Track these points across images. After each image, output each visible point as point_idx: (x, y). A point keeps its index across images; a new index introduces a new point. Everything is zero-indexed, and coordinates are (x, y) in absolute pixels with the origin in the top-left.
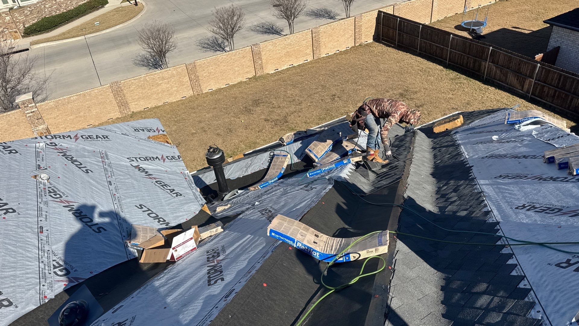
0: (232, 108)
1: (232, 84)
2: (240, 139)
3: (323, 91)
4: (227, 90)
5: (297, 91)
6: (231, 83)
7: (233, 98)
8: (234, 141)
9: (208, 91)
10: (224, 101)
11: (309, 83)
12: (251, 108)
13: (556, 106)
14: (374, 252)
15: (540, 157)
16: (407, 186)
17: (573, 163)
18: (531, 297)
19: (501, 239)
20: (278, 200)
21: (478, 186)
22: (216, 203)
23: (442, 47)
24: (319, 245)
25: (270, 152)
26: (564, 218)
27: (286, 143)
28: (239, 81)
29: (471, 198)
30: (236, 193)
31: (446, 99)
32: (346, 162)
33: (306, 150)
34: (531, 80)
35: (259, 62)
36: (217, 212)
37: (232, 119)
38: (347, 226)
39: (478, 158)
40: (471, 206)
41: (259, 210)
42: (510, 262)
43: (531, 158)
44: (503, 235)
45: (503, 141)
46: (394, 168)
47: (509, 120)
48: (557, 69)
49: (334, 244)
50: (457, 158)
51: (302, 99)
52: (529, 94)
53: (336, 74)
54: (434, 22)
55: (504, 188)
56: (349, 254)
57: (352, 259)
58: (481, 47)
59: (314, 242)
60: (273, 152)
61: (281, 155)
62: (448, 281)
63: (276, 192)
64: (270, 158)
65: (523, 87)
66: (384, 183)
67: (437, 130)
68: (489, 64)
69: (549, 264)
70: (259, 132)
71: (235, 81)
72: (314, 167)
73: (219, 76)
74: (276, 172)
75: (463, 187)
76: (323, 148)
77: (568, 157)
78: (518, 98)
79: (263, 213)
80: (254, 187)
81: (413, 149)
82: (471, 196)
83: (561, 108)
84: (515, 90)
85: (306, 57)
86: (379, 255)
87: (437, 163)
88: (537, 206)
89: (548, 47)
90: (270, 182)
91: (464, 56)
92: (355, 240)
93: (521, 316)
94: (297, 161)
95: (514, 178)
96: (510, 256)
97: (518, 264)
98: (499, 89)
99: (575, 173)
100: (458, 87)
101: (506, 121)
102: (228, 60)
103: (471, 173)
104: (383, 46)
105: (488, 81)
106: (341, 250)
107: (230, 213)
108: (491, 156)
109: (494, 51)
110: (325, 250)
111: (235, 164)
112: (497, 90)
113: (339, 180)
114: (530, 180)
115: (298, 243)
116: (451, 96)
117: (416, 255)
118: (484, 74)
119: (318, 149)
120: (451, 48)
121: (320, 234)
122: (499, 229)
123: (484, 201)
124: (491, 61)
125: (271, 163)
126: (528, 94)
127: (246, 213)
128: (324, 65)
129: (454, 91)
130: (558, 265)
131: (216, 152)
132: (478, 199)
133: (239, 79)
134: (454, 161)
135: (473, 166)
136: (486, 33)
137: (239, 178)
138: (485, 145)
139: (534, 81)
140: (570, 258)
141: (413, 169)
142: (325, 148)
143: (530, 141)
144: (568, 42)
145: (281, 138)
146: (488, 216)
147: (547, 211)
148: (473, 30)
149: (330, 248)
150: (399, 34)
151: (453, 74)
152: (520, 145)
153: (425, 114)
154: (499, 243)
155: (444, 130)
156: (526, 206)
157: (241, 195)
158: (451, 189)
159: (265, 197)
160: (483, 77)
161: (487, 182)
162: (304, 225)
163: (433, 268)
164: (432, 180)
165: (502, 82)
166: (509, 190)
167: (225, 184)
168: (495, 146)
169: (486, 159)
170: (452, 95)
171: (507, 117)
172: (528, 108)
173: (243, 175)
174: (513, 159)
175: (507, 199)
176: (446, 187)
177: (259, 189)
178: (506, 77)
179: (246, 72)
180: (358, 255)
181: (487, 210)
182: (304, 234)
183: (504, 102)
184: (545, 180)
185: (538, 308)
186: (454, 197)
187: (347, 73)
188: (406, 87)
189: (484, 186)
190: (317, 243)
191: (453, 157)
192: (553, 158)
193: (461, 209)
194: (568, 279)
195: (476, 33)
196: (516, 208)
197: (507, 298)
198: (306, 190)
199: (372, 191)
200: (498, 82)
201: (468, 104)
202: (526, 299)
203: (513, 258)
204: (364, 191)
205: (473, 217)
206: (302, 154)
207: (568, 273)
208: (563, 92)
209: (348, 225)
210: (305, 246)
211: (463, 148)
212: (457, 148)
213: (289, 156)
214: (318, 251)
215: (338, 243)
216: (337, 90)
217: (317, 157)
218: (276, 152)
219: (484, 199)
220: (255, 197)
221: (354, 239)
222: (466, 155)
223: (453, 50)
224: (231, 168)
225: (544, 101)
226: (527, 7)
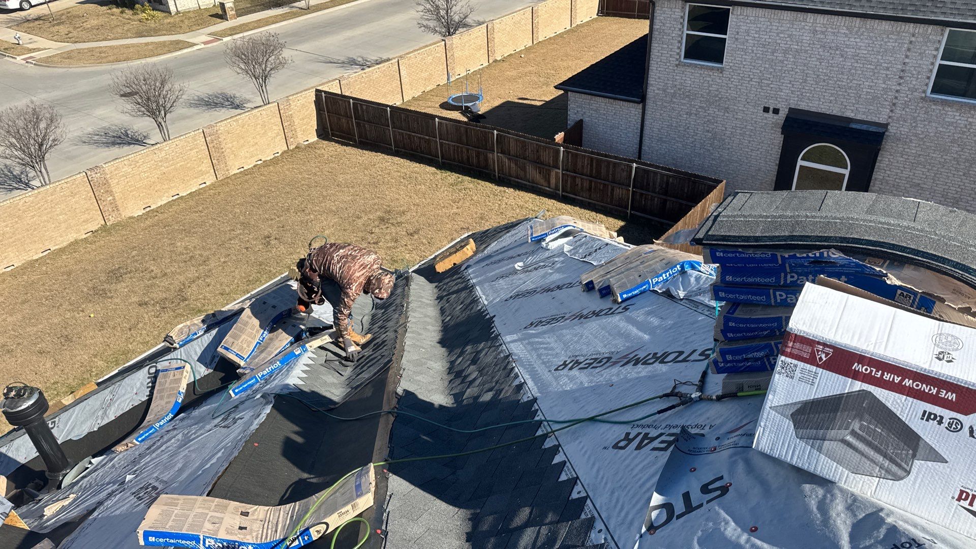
0: (65, 294)
1: (57, 247)
2: (92, 352)
3: (245, 232)
4: (48, 261)
5: (196, 241)
6: (54, 246)
7: (63, 274)
8: (78, 358)
9: (4, 270)
10: (43, 284)
11: (217, 222)
12: (106, 286)
13: (596, 202)
14: (351, 511)
15: (577, 284)
16: (401, 372)
17: (615, 286)
18: (588, 510)
19: (542, 425)
20: (171, 460)
21: (504, 346)
22: (46, 497)
23: (427, 137)
24: (251, 529)
25: (148, 367)
26: (615, 370)
27: (179, 343)
28: (72, 240)
29: (497, 368)
30: (89, 466)
31: (449, 215)
32: (299, 352)
33: (219, 349)
34: (558, 171)
35: (109, 199)
36: (46, 517)
37: (68, 315)
38: (305, 476)
39: (501, 301)
40: (497, 382)
41: (134, 490)
42: (557, 459)
43: (567, 288)
44: (543, 418)
45: (529, 269)
46: (380, 345)
47: (534, 236)
48: (585, 151)
49: (281, 519)
50: (472, 308)
51: (207, 253)
52: (559, 190)
53: (263, 199)
54: (409, 101)
55: (538, 342)
56: (308, 529)
57: (315, 536)
58: (481, 132)
59: (241, 528)
60: (156, 367)
61: (172, 369)
62: (475, 520)
63: (169, 444)
64: (150, 380)
65: (549, 182)
66: (366, 375)
67: (441, 268)
68: (498, 156)
69: (605, 448)
70: (130, 329)
71: (63, 242)
72: (238, 377)
73: (24, 237)
74: (167, 403)
75: (484, 353)
76: (250, 339)
77: (608, 279)
78: (547, 199)
79: (141, 495)
80: (124, 445)
81: (407, 308)
82: (496, 365)
83: (602, 204)
84: (540, 189)
85: (203, 177)
86: (360, 515)
87: (446, 321)
88: (581, 359)
89: (569, 122)
90: (158, 425)
91: (462, 148)
92: (318, 499)
93: (579, 546)
94: (207, 373)
95: (549, 322)
96: (556, 449)
97: (566, 460)
98: (519, 190)
99: (620, 300)
100: (462, 195)
101: (529, 238)
102: (39, 205)
103: (493, 327)
104: (337, 145)
105: (502, 181)
106: (294, 526)
107: (74, 513)
108: (517, 296)
109: (501, 136)
110: (264, 537)
111: (77, 408)
112: (517, 191)
113: (286, 392)
114: (568, 321)
115: (207, 540)
116: (455, 211)
117: (422, 492)
118: (495, 171)
119: (241, 342)
120: (440, 139)
121: (251, 508)
122: (538, 410)
123: (514, 368)
124: (500, 151)
125: (153, 388)
126: (558, 192)
127: (106, 504)
128: (239, 187)
129: (458, 203)
130: (616, 446)
131: (24, 394)
132: (505, 368)
133: (72, 237)
134: (469, 313)
135: (494, 316)
136: (486, 111)
137: (91, 435)
138: (507, 279)
139: (560, 171)
140: (629, 430)
141: (409, 340)
142: (254, 338)
143: (563, 262)
144: (591, 112)
145: (167, 336)
146: (522, 391)
147: (594, 365)
148: (467, 107)
149: (274, 529)
150: (358, 124)
151: (452, 177)
152: (551, 271)
153: (424, 245)
154: (539, 433)
155: (450, 267)
156: (567, 363)
157: (99, 467)
158: (468, 360)
159: (147, 458)
160: (495, 176)
161: (515, 337)
162: (217, 499)
163: (451, 505)
164: (441, 351)
165: (521, 179)
166: (543, 343)
167: (60, 456)
168: (520, 279)
169: (511, 301)
170: (457, 208)
171: (529, 233)
172: (562, 211)
173: (98, 426)
174: (545, 293)
175: (542, 358)
176: (461, 358)
177: (136, 445)
178: (525, 171)
179: (84, 221)
180: (325, 526)
181: (518, 383)
182: (218, 518)
183: (530, 208)
184: (586, 318)
185: (599, 525)
186: (473, 372)
187: (283, 195)
188: (386, 206)
189: (512, 345)
190: (245, 528)
191: (466, 308)
192: (591, 282)
193: (485, 390)
194: (629, 465)
195: (471, 112)
196: (556, 370)
197: (558, 522)
198: (224, 427)
199: (348, 395)
200: (517, 180)
201: (482, 218)
202: (583, 516)
203: (559, 452)
204: (335, 399)
205: (501, 399)
206: (213, 357)
207: (629, 455)
208: (599, 181)
209: (309, 473)
210: (222, 541)
211: (479, 291)
212: (471, 291)
213: (188, 367)
214: (249, 544)
215: (288, 514)
216: (271, 226)
217: (241, 358)
218: (160, 366)
219: (514, 365)
220: (128, 465)
221: (317, 497)
222: (484, 300)
223: (444, 142)
224: (71, 416)
225: (581, 198)
226: (531, 69)
